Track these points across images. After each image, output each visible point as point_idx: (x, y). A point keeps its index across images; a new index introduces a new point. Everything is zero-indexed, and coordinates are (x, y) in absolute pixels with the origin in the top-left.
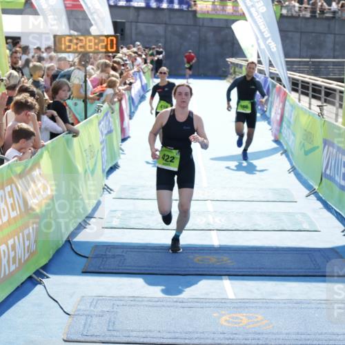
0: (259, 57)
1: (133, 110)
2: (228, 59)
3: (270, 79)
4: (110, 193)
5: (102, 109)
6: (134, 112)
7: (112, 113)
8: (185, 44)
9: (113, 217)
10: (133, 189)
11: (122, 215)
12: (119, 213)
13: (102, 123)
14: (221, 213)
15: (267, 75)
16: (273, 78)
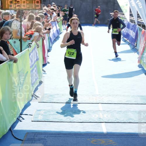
0: (131, 12)
1: (51, 46)
2: (111, 13)
3: (138, 26)
4: (37, 99)
5: (31, 45)
6: (51, 47)
7: (38, 48)
8: (84, 3)
9: (38, 114)
10: (51, 96)
11: (44, 113)
12: (42, 112)
13: (32, 54)
14: (108, 112)
15: (136, 23)
16: (140, 25)
